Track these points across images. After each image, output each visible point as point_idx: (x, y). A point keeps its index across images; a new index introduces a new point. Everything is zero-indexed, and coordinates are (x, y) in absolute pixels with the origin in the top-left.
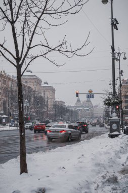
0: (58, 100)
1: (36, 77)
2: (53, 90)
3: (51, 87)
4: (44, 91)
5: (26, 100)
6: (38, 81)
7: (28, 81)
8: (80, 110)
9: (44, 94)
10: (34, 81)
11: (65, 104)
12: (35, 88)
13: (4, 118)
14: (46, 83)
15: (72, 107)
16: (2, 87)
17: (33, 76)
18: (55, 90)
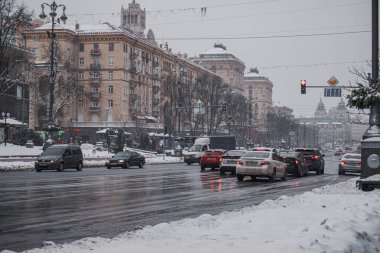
0: (279, 105)
1: (234, 57)
2: (269, 86)
3: (263, 78)
4: (250, 87)
5: (199, 102)
6: (238, 67)
7: (218, 66)
8: (322, 126)
9: (251, 92)
10: (228, 66)
11: (293, 113)
12: (231, 79)
13: (162, 138)
14: (255, 71)
15: (308, 120)
16: (162, 77)
17: (226, 55)
18: (271, 85)
